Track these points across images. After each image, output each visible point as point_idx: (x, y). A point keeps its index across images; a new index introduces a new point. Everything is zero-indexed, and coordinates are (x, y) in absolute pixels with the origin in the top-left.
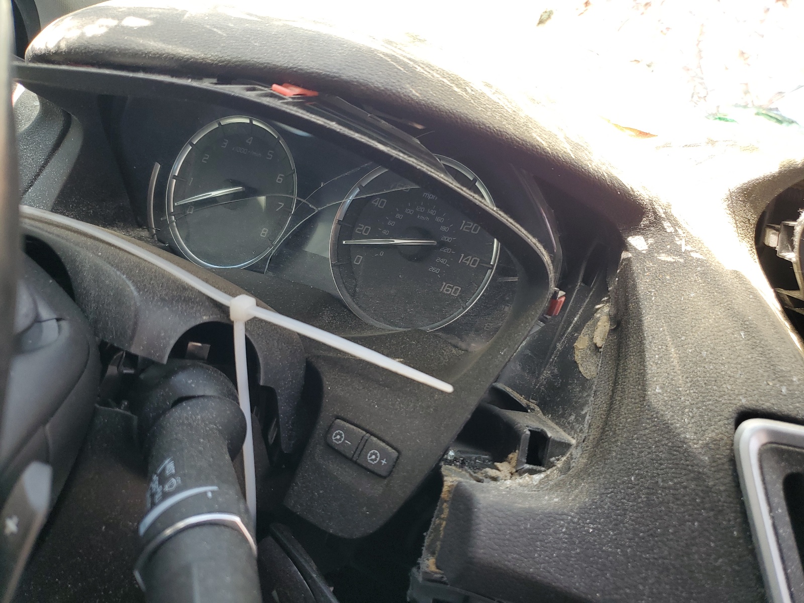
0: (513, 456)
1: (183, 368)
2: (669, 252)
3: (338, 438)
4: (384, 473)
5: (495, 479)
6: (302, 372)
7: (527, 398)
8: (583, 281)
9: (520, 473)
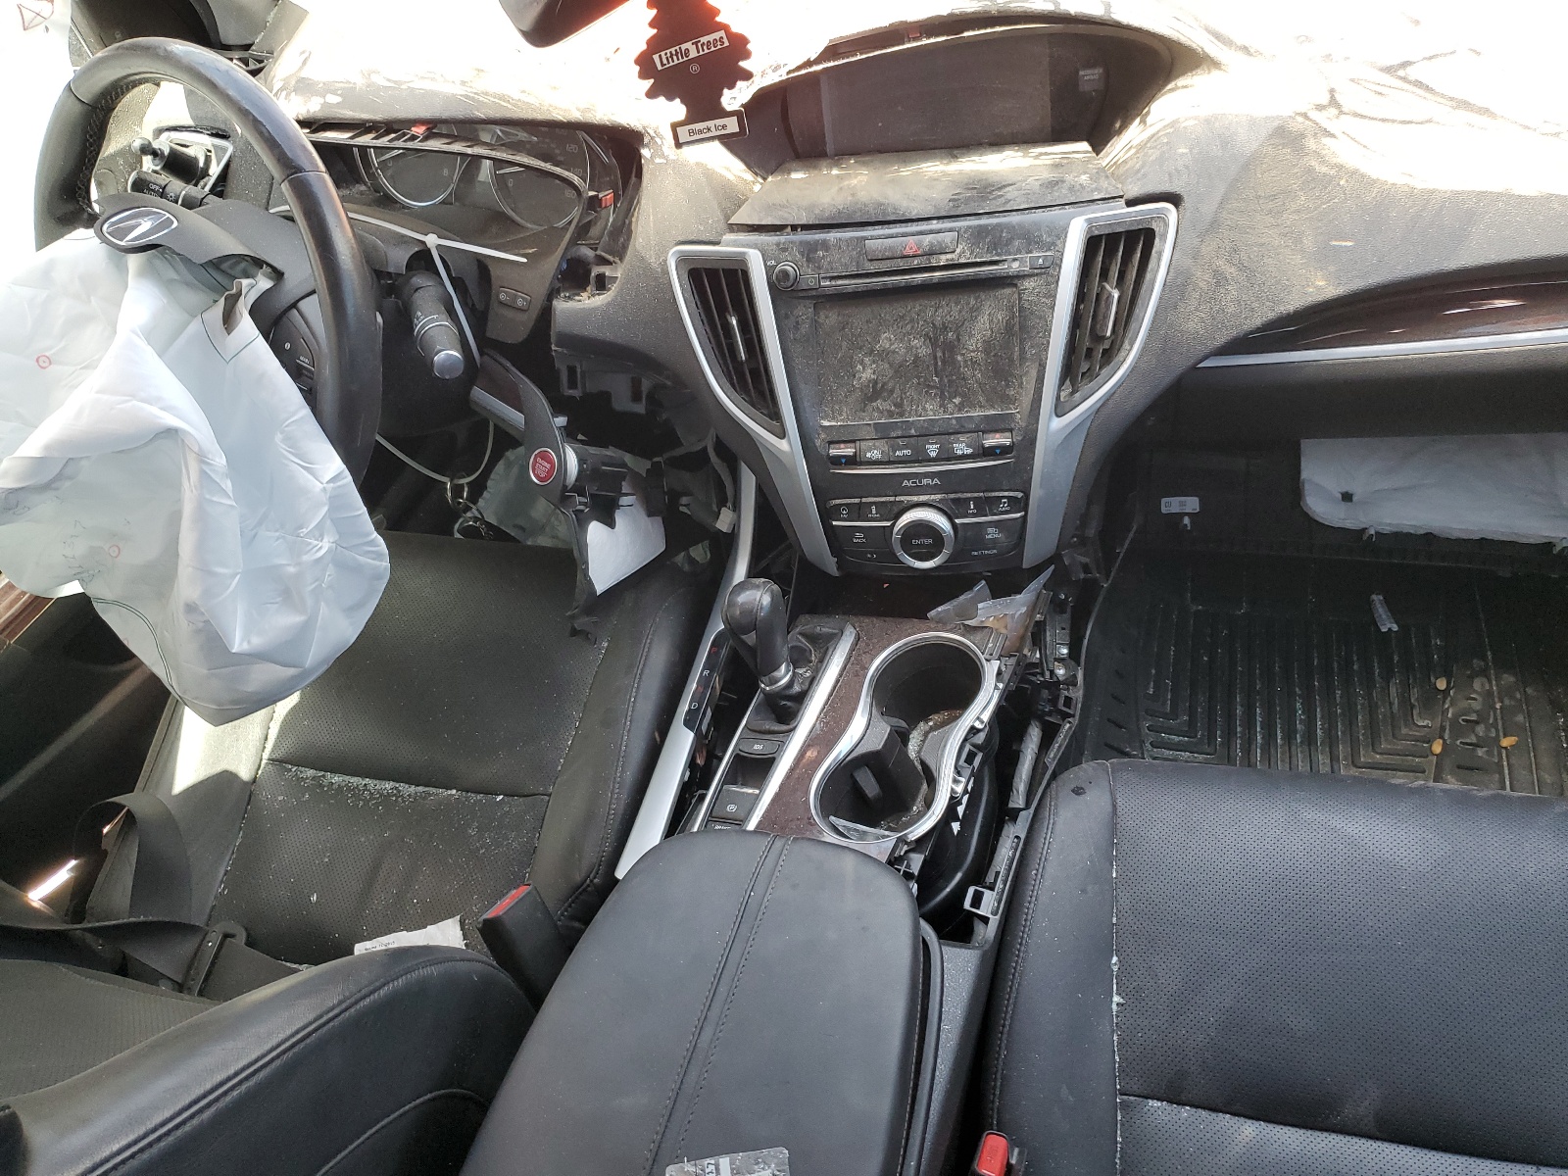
0: (589, 288)
1: (414, 275)
2: (660, 157)
3: (502, 297)
4: (525, 308)
5: (580, 301)
6: (476, 267)
7: (614, 257)
8: (636, 177)
9: (593, 295)
